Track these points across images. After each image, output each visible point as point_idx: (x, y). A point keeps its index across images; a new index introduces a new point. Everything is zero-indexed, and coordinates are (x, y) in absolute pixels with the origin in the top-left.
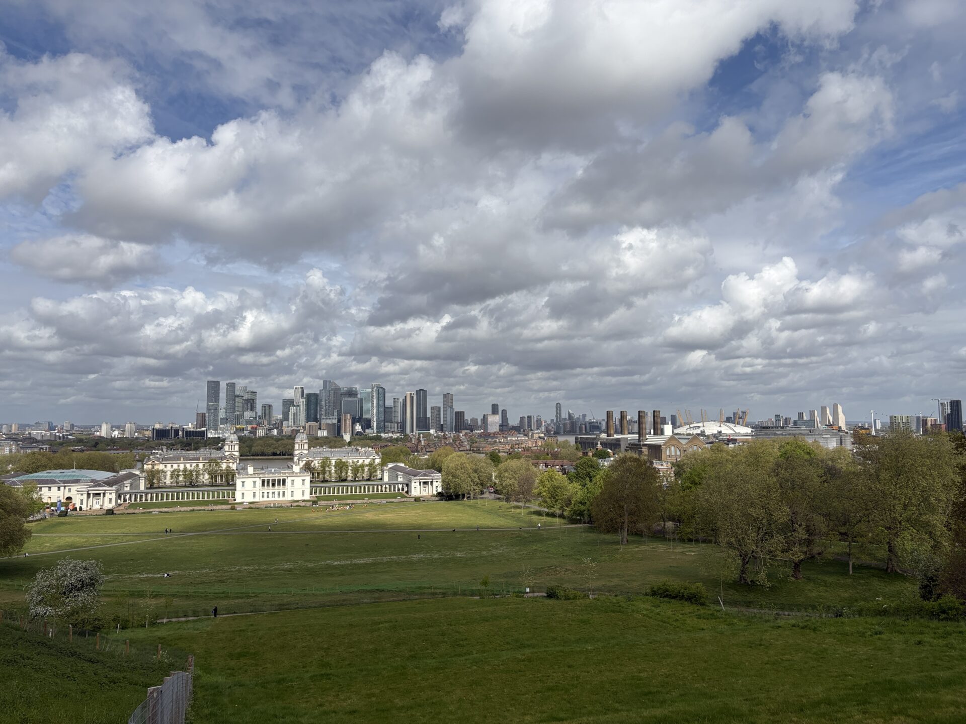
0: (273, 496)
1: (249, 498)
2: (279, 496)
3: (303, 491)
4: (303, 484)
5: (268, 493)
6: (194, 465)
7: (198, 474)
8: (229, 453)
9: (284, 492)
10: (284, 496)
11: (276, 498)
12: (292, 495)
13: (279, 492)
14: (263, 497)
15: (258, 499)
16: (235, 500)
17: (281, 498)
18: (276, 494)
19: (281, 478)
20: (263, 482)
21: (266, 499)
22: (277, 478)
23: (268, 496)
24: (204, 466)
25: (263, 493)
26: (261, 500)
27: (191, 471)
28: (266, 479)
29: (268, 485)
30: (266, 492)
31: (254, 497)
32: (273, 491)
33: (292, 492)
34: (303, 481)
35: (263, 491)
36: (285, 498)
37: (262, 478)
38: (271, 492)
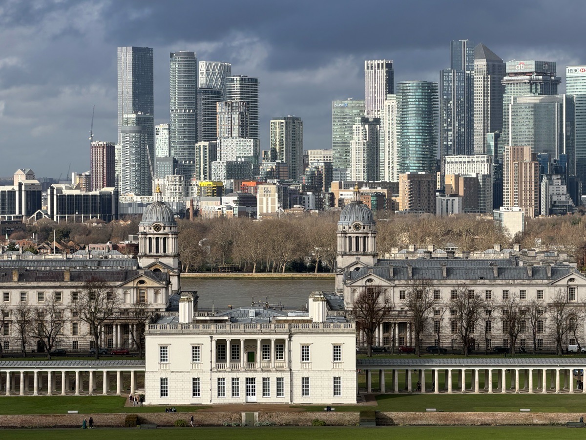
0: (250, 391)
1: (180, 396)
2: (266, 392)
3: (337, 380)
4: (337, 356)
5: (235, 381)
6: (49, 294)
7: (58, 322)
8: (152, 260)
9: (280, 381)
10: (280, 392)
11: (258, 398)
12: (305, 391)
13: (266, 381)
14: (221, 392)
15: (208, 397)
16: (142, 398)
17: (273, 399)
18: (259, 385)
19: (273, 338)
20: (221, 346)
21: (228, 398)
22: (259, 337)
23: (235, 392)
24: (75, 296)
25: (221, 381)
26: (217, 400)
27: (40, 314)
28: (228, 338)
29: (235, 356)
30: (228, 377)
31: (196, 392)
32: (250, 375)
33: (305, 380)
34: (337, 349)
35: (221, 375)
36: (285, 399)
37: (216, 337)
38: (242, 377)
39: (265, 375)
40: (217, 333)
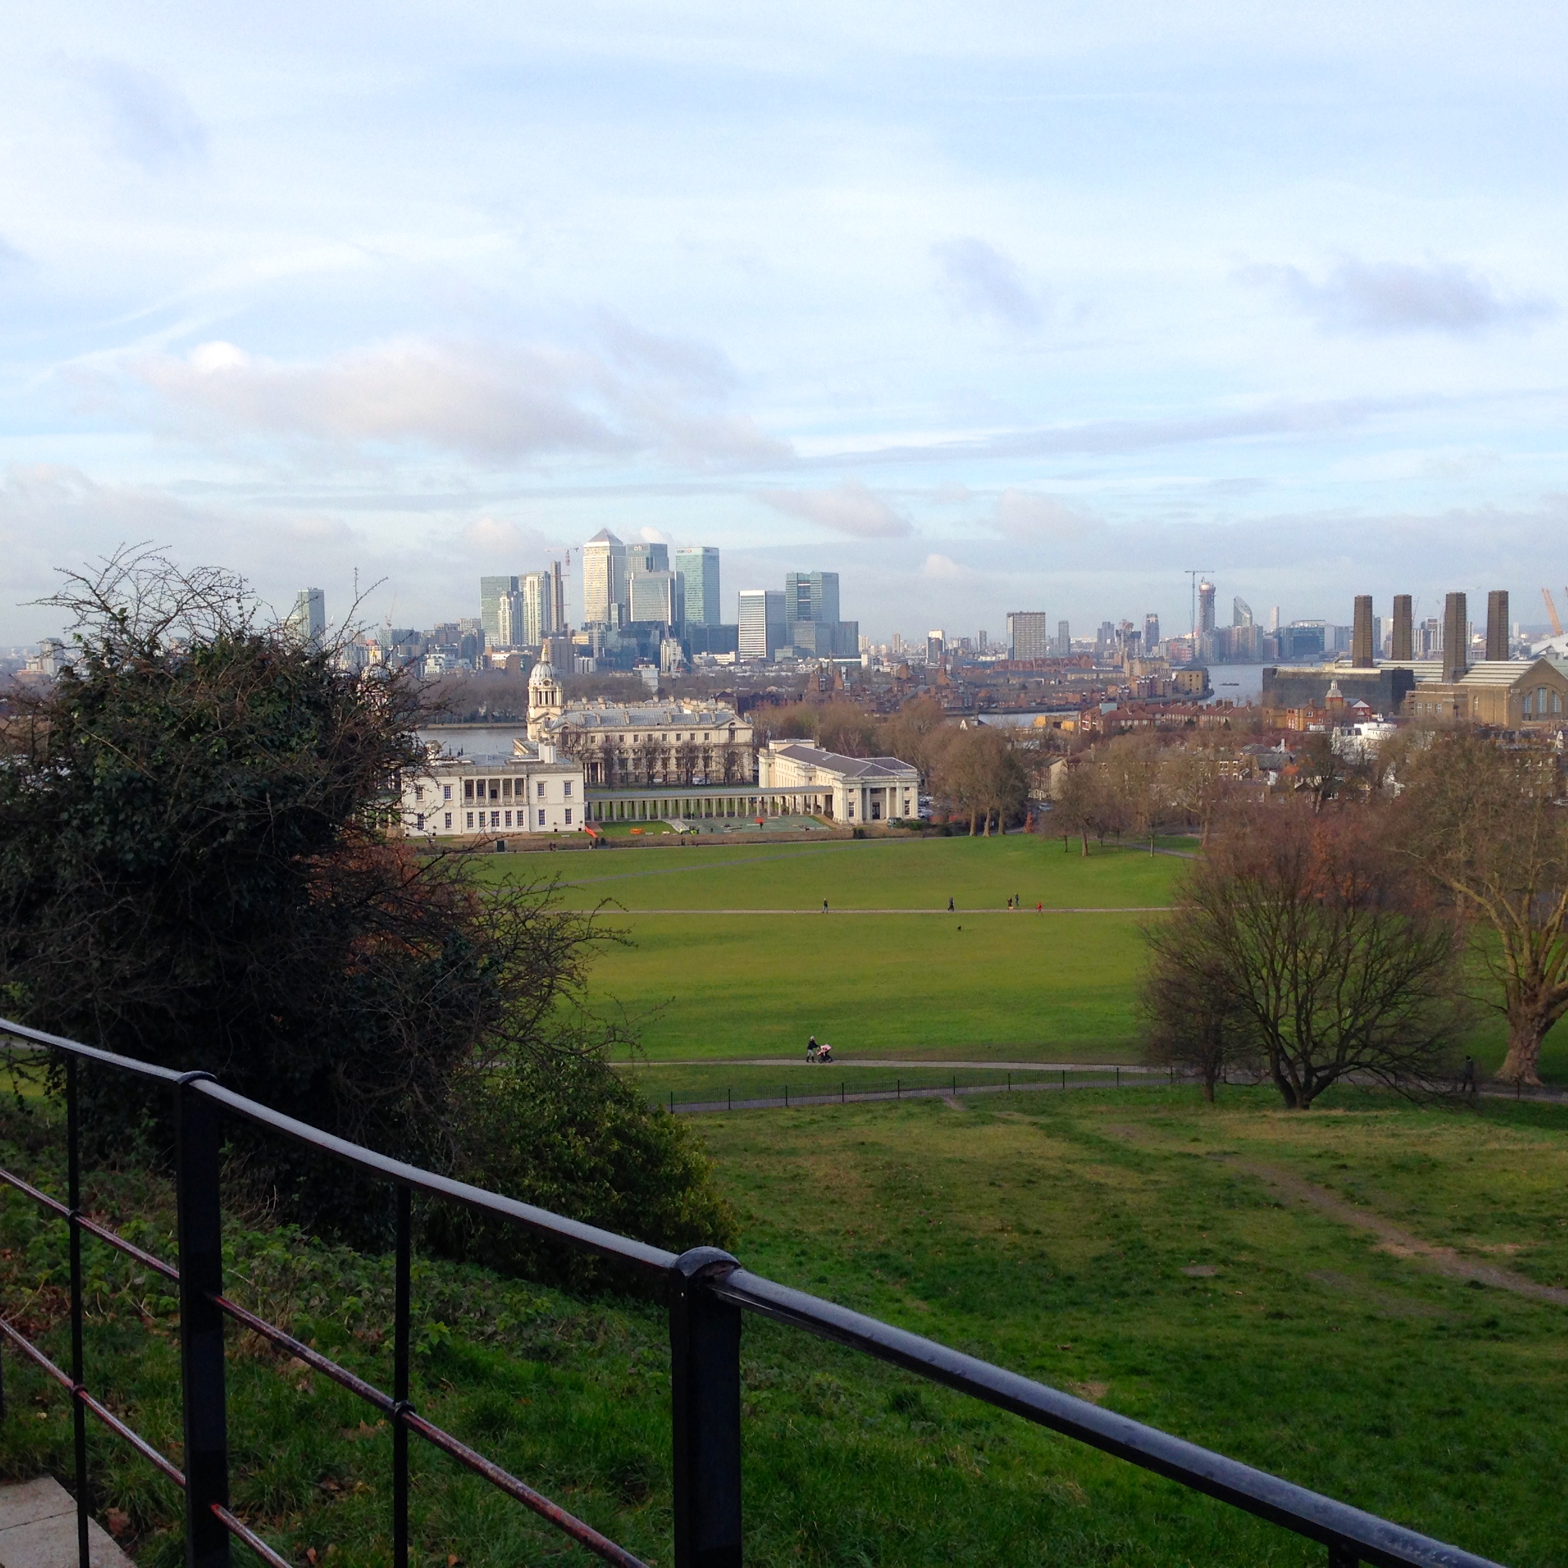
0: (495, 821)
1: (435, 825)
2: (508, 822)
3: (568, 812)
4: (567, 791)
5: (482, 815)
9: (520, 813)
10: (520, 821)
11: (501, 828)
12: (542, 822)
13: (508, 814)
14: (470, 823)
15: (459, 828)
16: (401, 832)
17: (514, 828)
18: (502, 817)
19: (514, 777)
20: (469, 786)
21: (476, 829)
22: (502, 777)
23: (482, 824)
25: (470, 815)
26: (467, 831)
28: (475, 778)
29: (481, 793)
30: (476, 812)
31: (448, 823)
32: (494, 809)
33: (541, 812)
34: (567, 785)
35: (469, 810)
36: (525, 828)
37: (464, 778)
38: (488, 812)
39: (508, 809)
40: (466, 774)
